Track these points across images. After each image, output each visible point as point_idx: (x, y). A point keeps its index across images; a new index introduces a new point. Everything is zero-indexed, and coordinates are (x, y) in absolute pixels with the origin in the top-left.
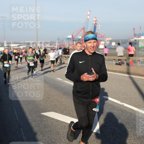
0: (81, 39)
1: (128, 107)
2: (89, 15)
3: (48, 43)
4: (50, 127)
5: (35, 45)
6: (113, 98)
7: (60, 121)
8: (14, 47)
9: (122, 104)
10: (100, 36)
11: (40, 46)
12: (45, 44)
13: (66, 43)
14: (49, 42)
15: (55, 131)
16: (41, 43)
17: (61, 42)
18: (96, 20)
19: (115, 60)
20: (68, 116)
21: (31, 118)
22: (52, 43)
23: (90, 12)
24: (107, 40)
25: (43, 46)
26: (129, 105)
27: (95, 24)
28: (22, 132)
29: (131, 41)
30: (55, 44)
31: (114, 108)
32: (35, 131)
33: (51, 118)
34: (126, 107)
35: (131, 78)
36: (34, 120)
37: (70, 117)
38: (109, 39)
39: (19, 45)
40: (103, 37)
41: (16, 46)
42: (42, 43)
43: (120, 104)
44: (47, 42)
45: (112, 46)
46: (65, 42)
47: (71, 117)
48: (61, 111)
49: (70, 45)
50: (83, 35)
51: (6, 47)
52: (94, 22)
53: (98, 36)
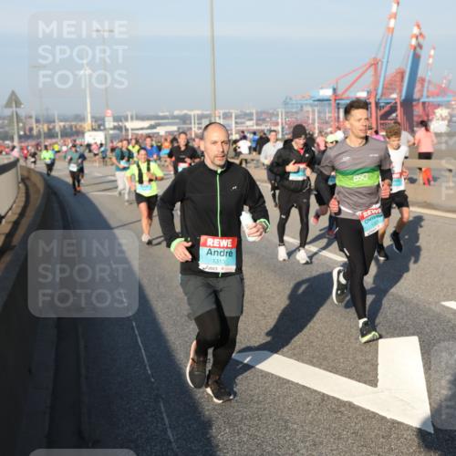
2: (395, 16)
3: (251, 114)
4: (258, 403)
7: (292, 383)
8: (138, 129)
12: (239, 121)
13: (311, 117)
14: (254, 111)
15: (275, 417)
16: (227, 116)
17: (296, 113)
18: (421, 34)
20: (320, 366)
22: (264, 116)
23: (398, 3)
25: (234, 125)
27: (415, 48)
28: (164, 415)
30: (274, 119)
32: (207, 413)
37: (326, 369)
39: (153, 122)
41: (142, 129)
42: (231, 116)
44: (248, 111)
46: (308, 111)
47: (330, 371)
48: (294, 349)
49: (327, 123)
50: (372, 88)
51: (111, 129)
52: (414, 41)
53: (425, 89)
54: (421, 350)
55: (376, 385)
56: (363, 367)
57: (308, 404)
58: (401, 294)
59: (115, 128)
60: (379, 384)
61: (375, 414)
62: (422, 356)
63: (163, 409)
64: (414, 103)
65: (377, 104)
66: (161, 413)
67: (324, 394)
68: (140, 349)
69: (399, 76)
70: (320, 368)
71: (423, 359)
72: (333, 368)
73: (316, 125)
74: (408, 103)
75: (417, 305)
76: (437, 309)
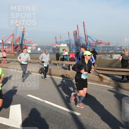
0: (11, 44)
1: (48, 104)
2: (18, 23)
6: (35, 96)
9: (43, 101)
10: (27, 42)
18: (24, 29)
19: (39, 63)
24: (34, 46)
26: (49, 101)
27: (23, 32)
29: (53, 47)
31: (37, 105)
34: (47, 103)
35: (52, 78)
38: (35, 45)
40: (30, 43)
43: (42, 101)
45: (38, 51)
50: (12, 41)
52: (22, 30)
53: (25, 42)
56: (6, 114)
58: (17, 93)
60: (9, 118)
64: (23, 45)
65: (13, 45)
69: (19, 39)
71: (21, 110)
74: (21, 45)
75: (21, 96)
76: (26, 97)
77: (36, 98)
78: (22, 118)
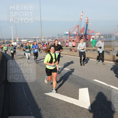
0: (76, 35)
2: (82, 16)
3: (50, 38)
4: (52, 104)
5: (40, 40)
6: (101, 81)
7: (59, 99)
9: (108, 85)
11: (44, 40)
14: (51, 37)
15: (55, 108)
16: (45, 38)
17: (61, 37)
18: (88, 20)
21: (37, 97)
22: (53, 38)
23: (83, 13)
24: (97, 35)
25: (46, 40)
26: (114, 86)
27: (87, 23)
28: (30, 108)
31: (103, 89)
33: (52, 97)
34: (112, 88)
36: (39, 99)
39: (28, 40)
40: (93, 32)
41: (25, 41)
42: (46, 38)
44: (50, 37)
46: (63, 37)
47: (68, 97)
49: (68, 39)
50: (77, 31)
51: (18, 42)
52: (86, 21)
53: (89, 32)
54: (88, 91)
55: (78, 99)
56: (76, 95)
57: (63, 104)
58: (84, 78)
59: (19, 41)
61: (78, 106)
62: (89, 92)
63: (29, 107)
64: (87, 35)
65: (79, 35)
66: (29, 108)
67: (67, 102)
68: (24, 93)
69: (83, 29)
70: (66, 96)
71: (89, 93)
72: (69, 96)
73: (65, 40)
74: (86, 35)
75: (88, 80)
76: (92, 81)
77: (102, 83)
78: (90, 100)
